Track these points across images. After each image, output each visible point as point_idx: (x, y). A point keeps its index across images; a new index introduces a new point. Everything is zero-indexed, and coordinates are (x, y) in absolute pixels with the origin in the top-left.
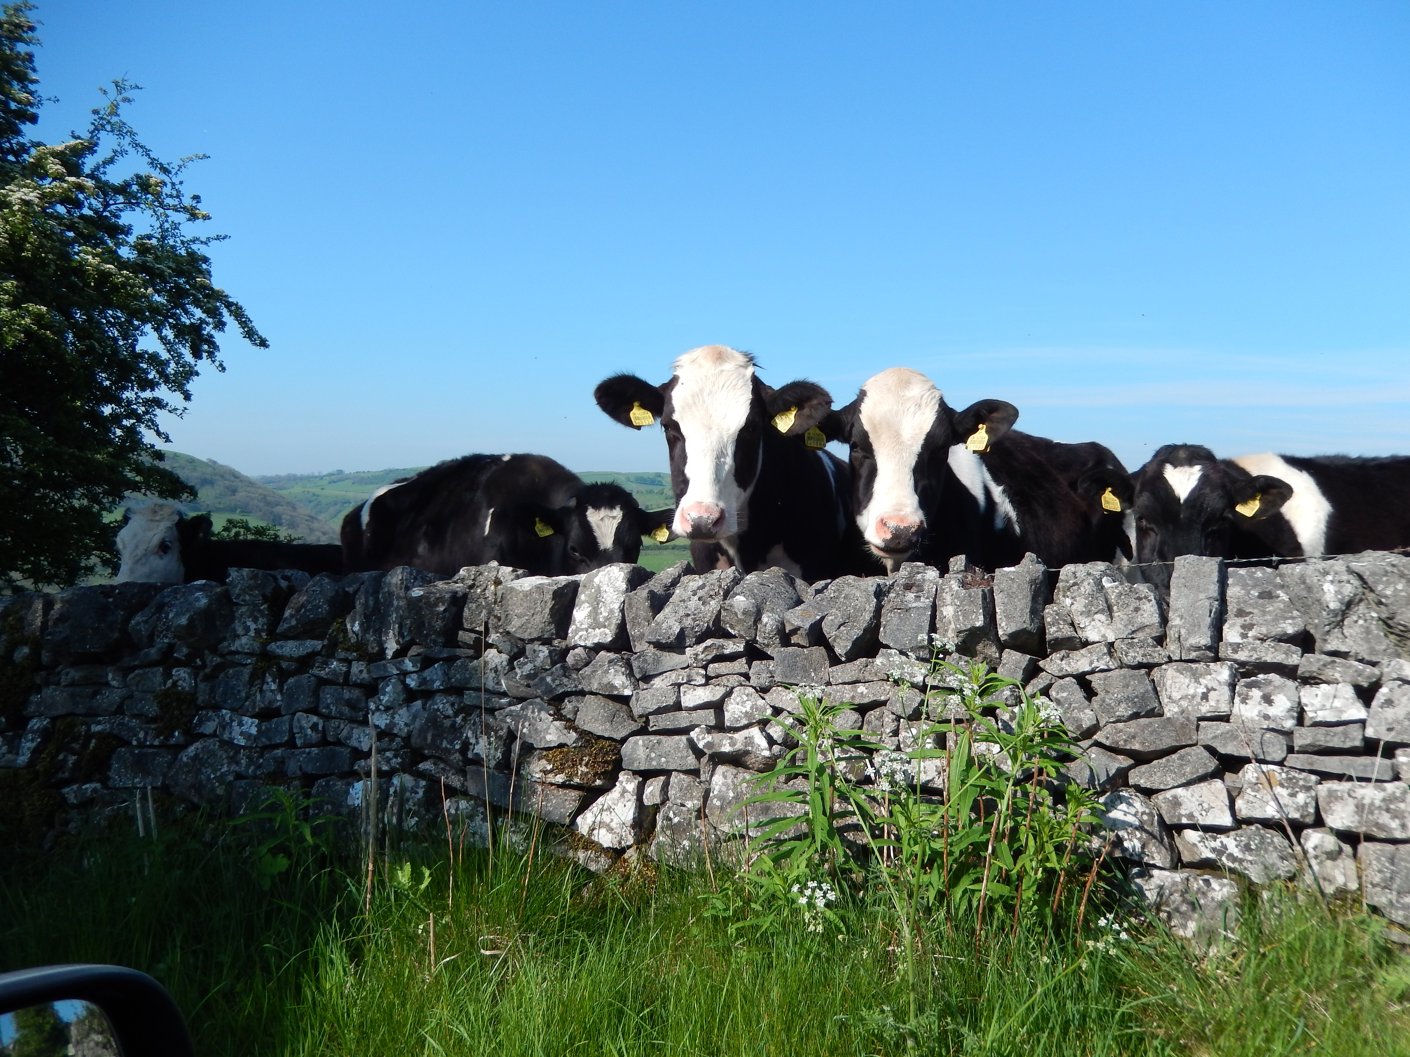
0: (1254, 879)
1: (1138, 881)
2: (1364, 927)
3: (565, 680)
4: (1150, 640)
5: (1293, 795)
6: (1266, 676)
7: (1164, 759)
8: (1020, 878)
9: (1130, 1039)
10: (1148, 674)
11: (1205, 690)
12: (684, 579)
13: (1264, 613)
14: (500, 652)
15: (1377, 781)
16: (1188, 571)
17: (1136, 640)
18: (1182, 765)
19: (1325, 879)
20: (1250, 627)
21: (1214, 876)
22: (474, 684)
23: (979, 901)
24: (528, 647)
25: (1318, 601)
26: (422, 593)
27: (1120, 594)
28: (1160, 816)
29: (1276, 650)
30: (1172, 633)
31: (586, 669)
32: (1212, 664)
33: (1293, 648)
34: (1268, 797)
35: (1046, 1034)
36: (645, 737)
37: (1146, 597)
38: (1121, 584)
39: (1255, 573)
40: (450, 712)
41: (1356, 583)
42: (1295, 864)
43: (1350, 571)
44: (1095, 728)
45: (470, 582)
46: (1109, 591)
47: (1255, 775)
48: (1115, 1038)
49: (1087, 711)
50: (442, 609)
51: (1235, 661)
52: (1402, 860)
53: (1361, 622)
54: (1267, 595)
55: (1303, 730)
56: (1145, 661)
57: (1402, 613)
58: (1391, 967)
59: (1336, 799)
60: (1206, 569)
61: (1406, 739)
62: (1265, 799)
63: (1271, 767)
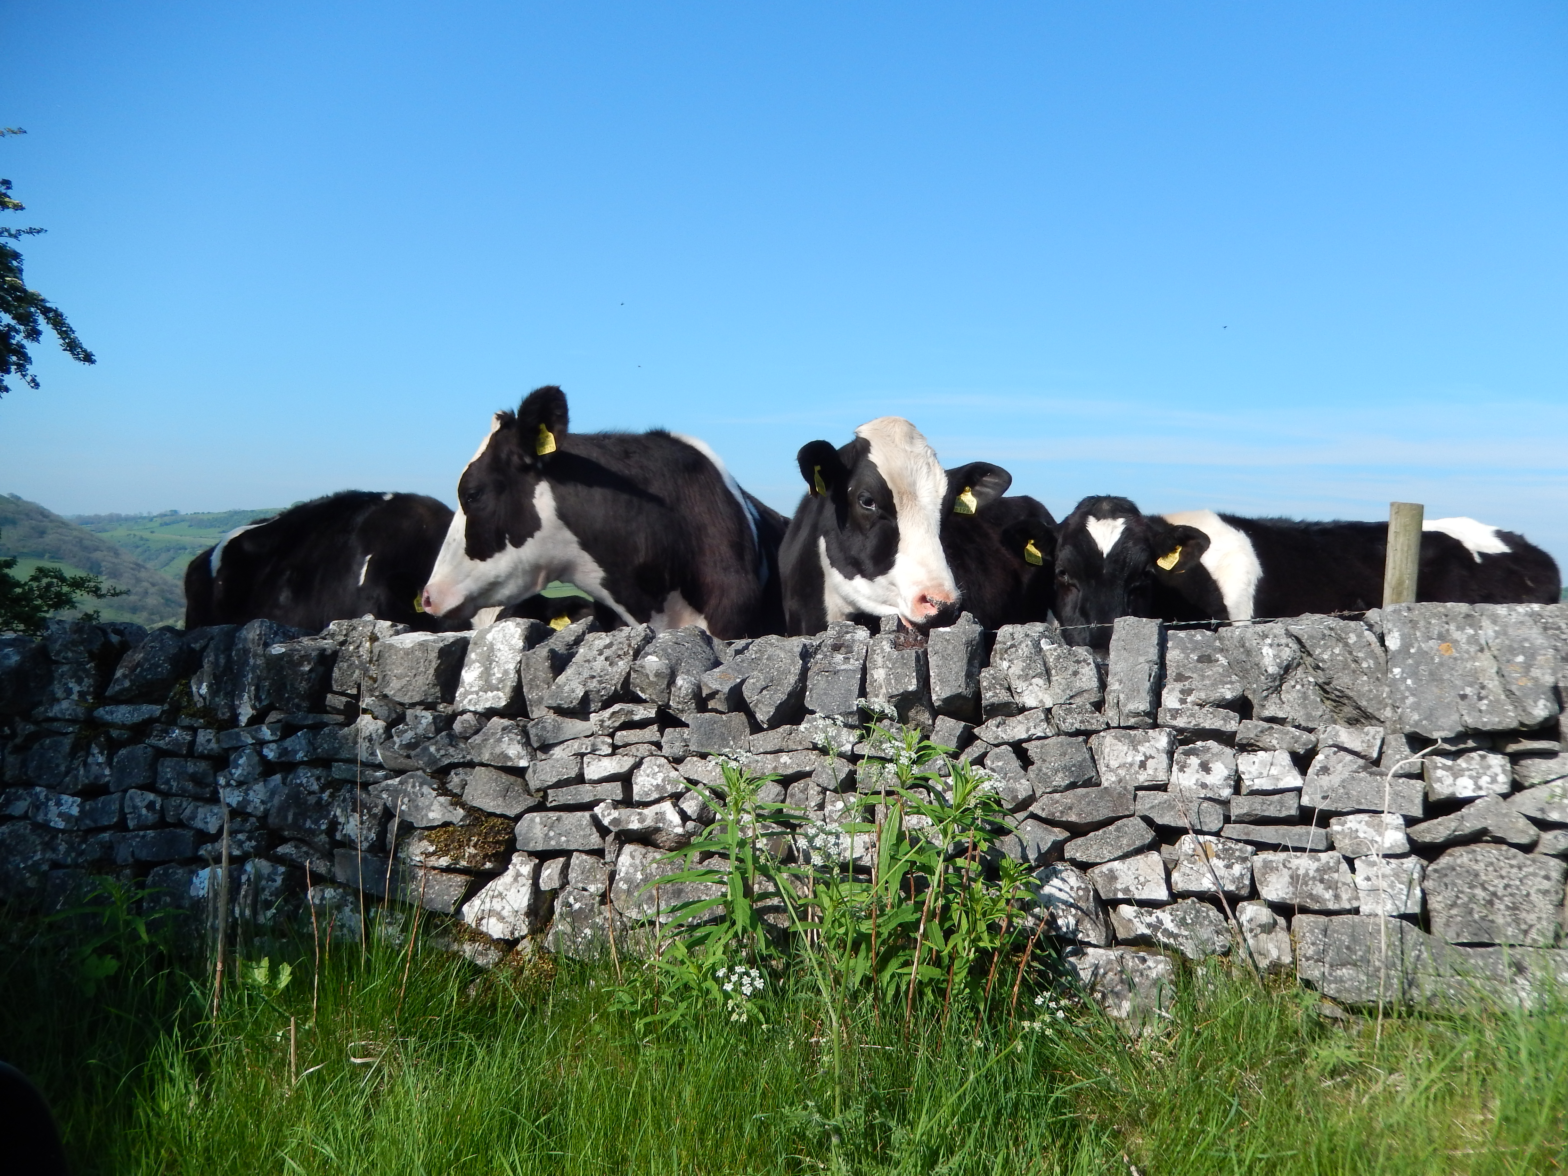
0: (1190, 954)
1: (1072, 959)
2: (1298, 1001)
3: (451, 750)
4: (1088, 706)
5: (1229, 867)
6: (1204, 744)
7: (1101, 831)
8: (952, 958)
9: (1064, 1125)
10: (1086, 742)
11: (1143, 758)
12: (589, 637)
13: (1203, 677)
14: (375, 718)
15: (1312, 850)
16: (1128, 633)
17: (1074, 706)
18: (1118, 837)
19: (1260, 954)
20: (1189, 692)
21: (1149, 953)
22: (345, 755)
23: (908, 985)
24: (409, 712)
25: (1257, 665)
26: (284, 650)
27: (1059, 657)
28: (1096, 891)
29: (1215, 717)
30: (1110, 699)
31: (476, 737)
32: (1150, 731)
33: (1232, 714)
34: (1205, 869)
35: (978, 1123)
36: (543, 814)
37: (1085, 661)
38: (1060, 646)
39: (1194, 636)
40: (315, 787)
41: (1295, 646)
42: (1230, 938)
43: (1289, 634)
44: (1031, 799)
45: (342, 638)
46: (1048, 653)
47: (1192, 846)
48: (1048, 1126)
49: (1023, 781)
50: (307, 668)
51: (1174, 727)
52: (1335, 931)
53: (1298, 687)
54: (1206, 659)
55: (1240, 799)
56: (1083, 728)
57: (1338, 678)
58: (1324, 1041)
59: (1271, 870)
60: (1146, 631)
61: (1340, 807)
62: (1201, 872)
63: (1208, 838)
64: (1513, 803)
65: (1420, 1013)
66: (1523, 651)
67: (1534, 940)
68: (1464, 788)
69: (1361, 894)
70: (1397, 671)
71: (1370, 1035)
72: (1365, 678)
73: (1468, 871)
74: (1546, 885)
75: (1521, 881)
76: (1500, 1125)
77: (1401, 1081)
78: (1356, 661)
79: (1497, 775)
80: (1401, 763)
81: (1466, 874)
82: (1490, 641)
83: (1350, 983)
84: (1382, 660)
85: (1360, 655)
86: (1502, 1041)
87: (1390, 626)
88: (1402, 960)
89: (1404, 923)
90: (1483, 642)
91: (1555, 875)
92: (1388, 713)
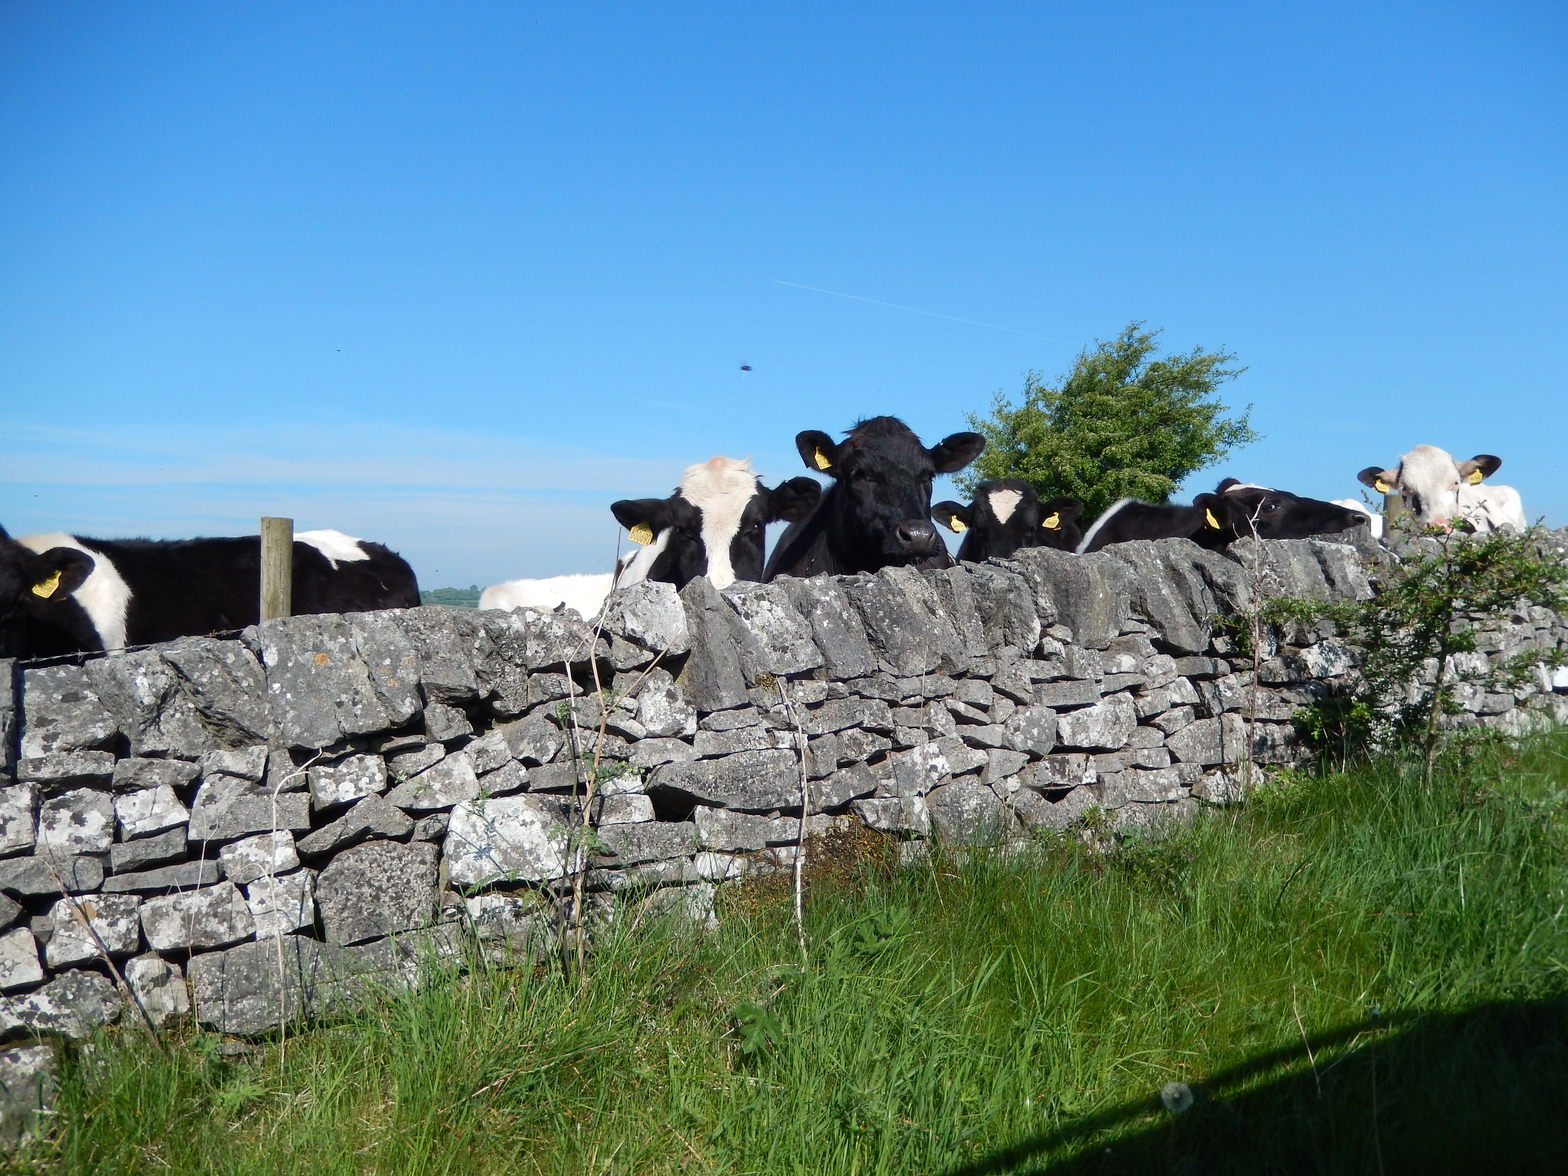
0: (73, 1034)
2: (199, 1049)
5: (112, 924)
6: (76, 793)
13: (70, 718)
15: (202, 886)
19: (155, 1010)
20: (54, 737)
21: (23, 1048)
25: (131, 697)
29: (86, 760)
32: (8, 789)
33: (106, 754)
34: (86, 934)
39: (57, 672)
41: (171, 672)
42: (119, 1002)
43: (164, 660)
47: (69, 911)
51: (38, 780)
52: (232, 964)
53: (178, 715)
54: (72, 698)
55: (121, 846)
57: (219, 701)
58: (229, 1082)
59: (161, 916)
61: (230, 834)
62: (81, 937)
63: (87, 897)
64: (390, 798)
65: (321, 1024)
66: (389, 654)
67: (416, 923)
68: (346, 793)
69: (256, 919)
70: (276, 686)
71: (274, 1060)
72: (246, 697)
73: (355, 872)
74: (423, 869)
75: (402, 870)
76: (401, 1107)
77: (307, 1099)
78: (235, 681)
79: (374, 774)
80: (287, 778)
81: (353, 876)
82: (360, 648)
83: (251, 1013)
84: (261, 677)
85: (240, 674)
86: (395, 1027)
87: (267, 641)
88: (301, 974)
89: (300, 937)
90: (355, 650)
91: (429, 858)
92: (271, 729)
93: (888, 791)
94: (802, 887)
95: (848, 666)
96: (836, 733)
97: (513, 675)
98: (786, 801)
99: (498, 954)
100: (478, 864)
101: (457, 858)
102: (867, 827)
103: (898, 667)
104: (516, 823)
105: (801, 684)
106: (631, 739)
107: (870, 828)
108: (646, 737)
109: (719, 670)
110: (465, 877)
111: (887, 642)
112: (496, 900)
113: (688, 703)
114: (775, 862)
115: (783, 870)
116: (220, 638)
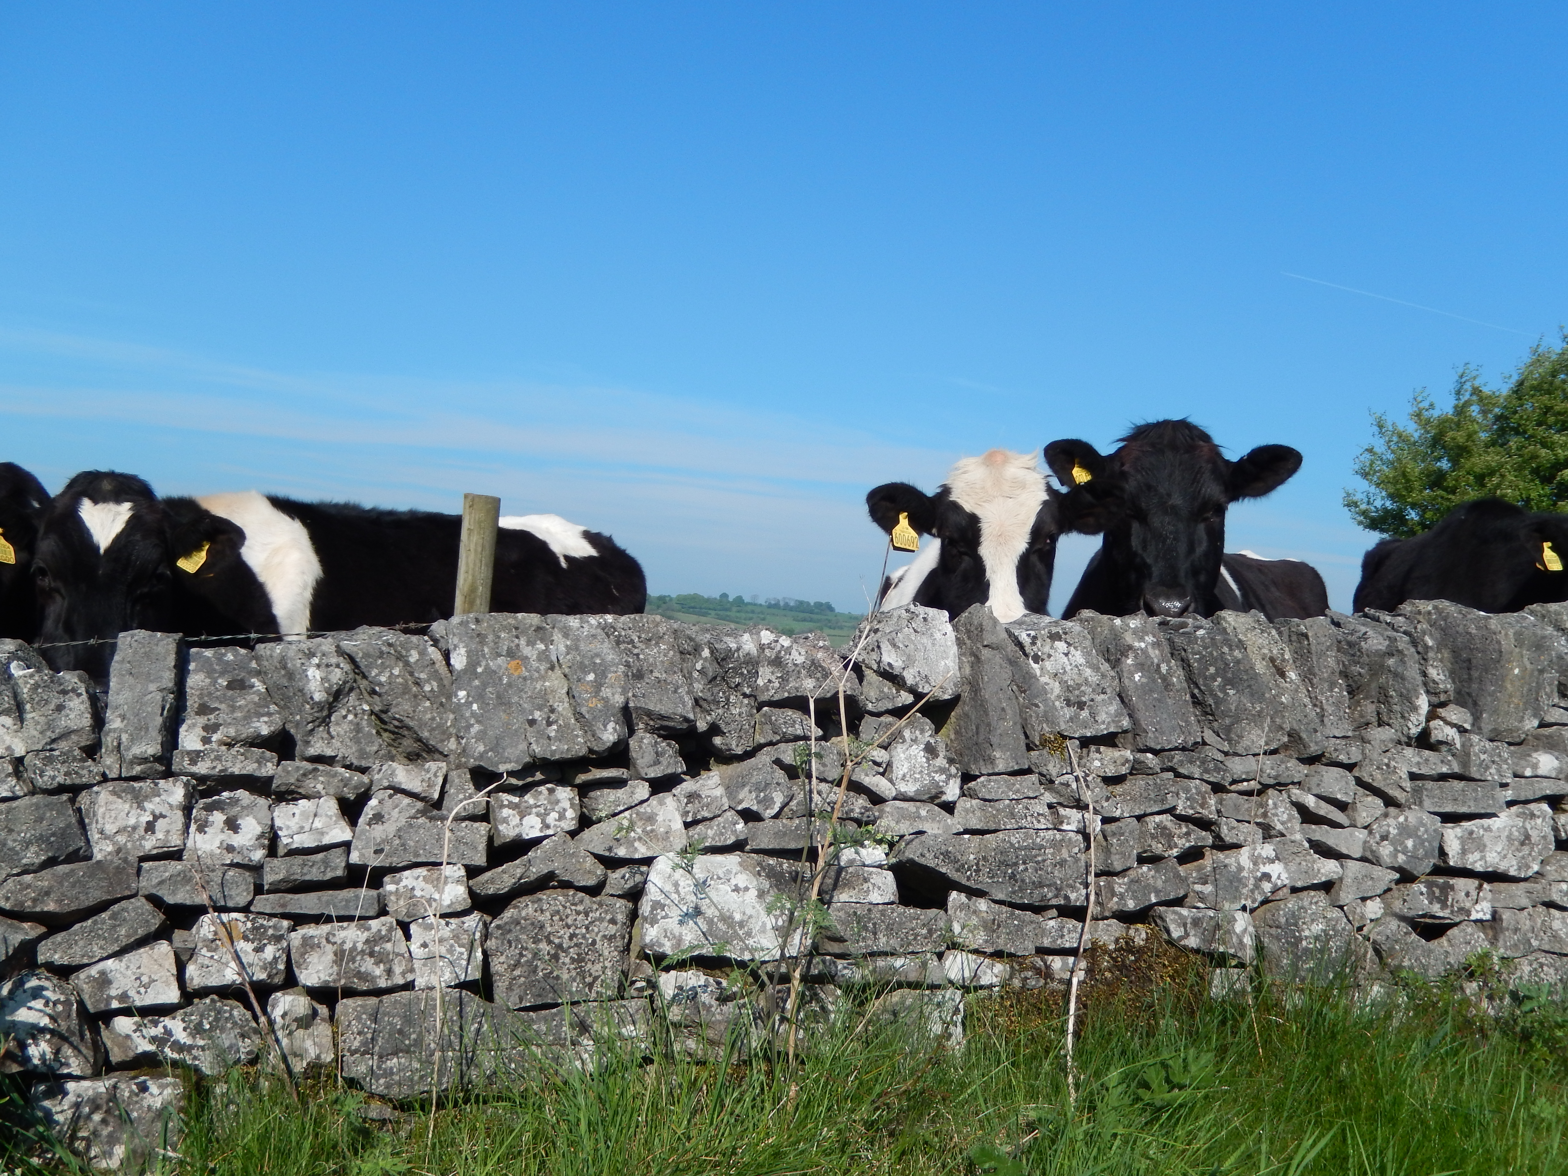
0: (206, 1070)
1: (45, 1102)
2: (339, 1107)
4: (77, 752)
5: (259, 950)
6: (232, 794)
7: (90, 921)
10: (73, 801)
11: (151, 818)
13: (233, 708)
15: (361, 918)
16: (135, 652)
17: (57, 753)
18: (114, 927)
19: (295, 1055)
20: (215, 728)
21: (152, 1077)
25: (301, 691)
27: (36, 686)
28: (81, 1003)
29: (246, 758)
30: (109, 741)
32: (162, 782)
33: (268, 754)
34: (228, 956)
37: (74, 690)
38: (39, 670)
39: (225, 655)
41: (346, 666)
42: (258, 1041)
43: (340, 652)
46: (20, 682)
47: (212, 928)
51: (193, 775)
52: (385, 1014)
53: (350, 717)
54: (238, 685)
55: (276, 862)
56: (68, 782)
57: (397, 704)
58: (368, 1151)
59: (312, 947)
60: (160, 649)
61: (395, 861)
62: (223, 960)
63: (234, 915)
64: (581, 840)
65: (478, 1098)
66: (594, 668)
67: (597, 992)
68: (531, 828)
69: (417, 965)
70: (462, 694)
71: (422, 1133)
72: (428, 704)
73: (533, 924)
74: (612, 929)
75: (587, 928)
78: (417, 683)
79: (565, 810)
80: (465, 802)
81: (530, 928)
82: (561, 658)
83: (401, 1074)
84: (446, 682)
85: (423, 676)
86: (561, 1114)
87: (456, 640)
88: (461, 1037)
89: (464, 992)
90: (554, 659)
91: (621, 918)
92: (452, 744)
93: (1202, 900)
94: (1077, 1009)
95: (1163, 733)
96: (1139, 818)
97: (739, 707)
98: (1067, 898)
99: (691, 1044)
100: (677, 929)
101: (653, 922)
102: (1171, 942)
103: (1230, 741)
104: (727, 888)
105: (1098, 751)
106: (877, 799)
107: (1173, 945)
108: (895, 799)
109: (994, 723)
110: (661, 945)
111: (1217, 708)
112: (693, 978)
113: (951, 761)
114: (1047, 974)
115: (1055, 985)
116: (406, 631)
